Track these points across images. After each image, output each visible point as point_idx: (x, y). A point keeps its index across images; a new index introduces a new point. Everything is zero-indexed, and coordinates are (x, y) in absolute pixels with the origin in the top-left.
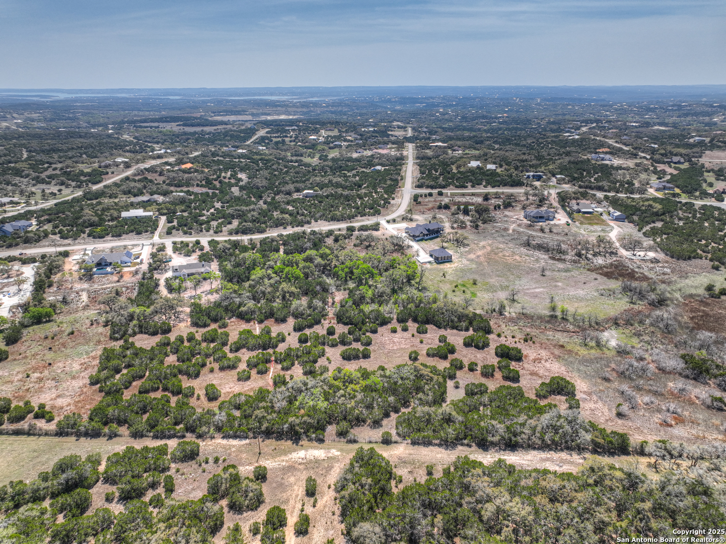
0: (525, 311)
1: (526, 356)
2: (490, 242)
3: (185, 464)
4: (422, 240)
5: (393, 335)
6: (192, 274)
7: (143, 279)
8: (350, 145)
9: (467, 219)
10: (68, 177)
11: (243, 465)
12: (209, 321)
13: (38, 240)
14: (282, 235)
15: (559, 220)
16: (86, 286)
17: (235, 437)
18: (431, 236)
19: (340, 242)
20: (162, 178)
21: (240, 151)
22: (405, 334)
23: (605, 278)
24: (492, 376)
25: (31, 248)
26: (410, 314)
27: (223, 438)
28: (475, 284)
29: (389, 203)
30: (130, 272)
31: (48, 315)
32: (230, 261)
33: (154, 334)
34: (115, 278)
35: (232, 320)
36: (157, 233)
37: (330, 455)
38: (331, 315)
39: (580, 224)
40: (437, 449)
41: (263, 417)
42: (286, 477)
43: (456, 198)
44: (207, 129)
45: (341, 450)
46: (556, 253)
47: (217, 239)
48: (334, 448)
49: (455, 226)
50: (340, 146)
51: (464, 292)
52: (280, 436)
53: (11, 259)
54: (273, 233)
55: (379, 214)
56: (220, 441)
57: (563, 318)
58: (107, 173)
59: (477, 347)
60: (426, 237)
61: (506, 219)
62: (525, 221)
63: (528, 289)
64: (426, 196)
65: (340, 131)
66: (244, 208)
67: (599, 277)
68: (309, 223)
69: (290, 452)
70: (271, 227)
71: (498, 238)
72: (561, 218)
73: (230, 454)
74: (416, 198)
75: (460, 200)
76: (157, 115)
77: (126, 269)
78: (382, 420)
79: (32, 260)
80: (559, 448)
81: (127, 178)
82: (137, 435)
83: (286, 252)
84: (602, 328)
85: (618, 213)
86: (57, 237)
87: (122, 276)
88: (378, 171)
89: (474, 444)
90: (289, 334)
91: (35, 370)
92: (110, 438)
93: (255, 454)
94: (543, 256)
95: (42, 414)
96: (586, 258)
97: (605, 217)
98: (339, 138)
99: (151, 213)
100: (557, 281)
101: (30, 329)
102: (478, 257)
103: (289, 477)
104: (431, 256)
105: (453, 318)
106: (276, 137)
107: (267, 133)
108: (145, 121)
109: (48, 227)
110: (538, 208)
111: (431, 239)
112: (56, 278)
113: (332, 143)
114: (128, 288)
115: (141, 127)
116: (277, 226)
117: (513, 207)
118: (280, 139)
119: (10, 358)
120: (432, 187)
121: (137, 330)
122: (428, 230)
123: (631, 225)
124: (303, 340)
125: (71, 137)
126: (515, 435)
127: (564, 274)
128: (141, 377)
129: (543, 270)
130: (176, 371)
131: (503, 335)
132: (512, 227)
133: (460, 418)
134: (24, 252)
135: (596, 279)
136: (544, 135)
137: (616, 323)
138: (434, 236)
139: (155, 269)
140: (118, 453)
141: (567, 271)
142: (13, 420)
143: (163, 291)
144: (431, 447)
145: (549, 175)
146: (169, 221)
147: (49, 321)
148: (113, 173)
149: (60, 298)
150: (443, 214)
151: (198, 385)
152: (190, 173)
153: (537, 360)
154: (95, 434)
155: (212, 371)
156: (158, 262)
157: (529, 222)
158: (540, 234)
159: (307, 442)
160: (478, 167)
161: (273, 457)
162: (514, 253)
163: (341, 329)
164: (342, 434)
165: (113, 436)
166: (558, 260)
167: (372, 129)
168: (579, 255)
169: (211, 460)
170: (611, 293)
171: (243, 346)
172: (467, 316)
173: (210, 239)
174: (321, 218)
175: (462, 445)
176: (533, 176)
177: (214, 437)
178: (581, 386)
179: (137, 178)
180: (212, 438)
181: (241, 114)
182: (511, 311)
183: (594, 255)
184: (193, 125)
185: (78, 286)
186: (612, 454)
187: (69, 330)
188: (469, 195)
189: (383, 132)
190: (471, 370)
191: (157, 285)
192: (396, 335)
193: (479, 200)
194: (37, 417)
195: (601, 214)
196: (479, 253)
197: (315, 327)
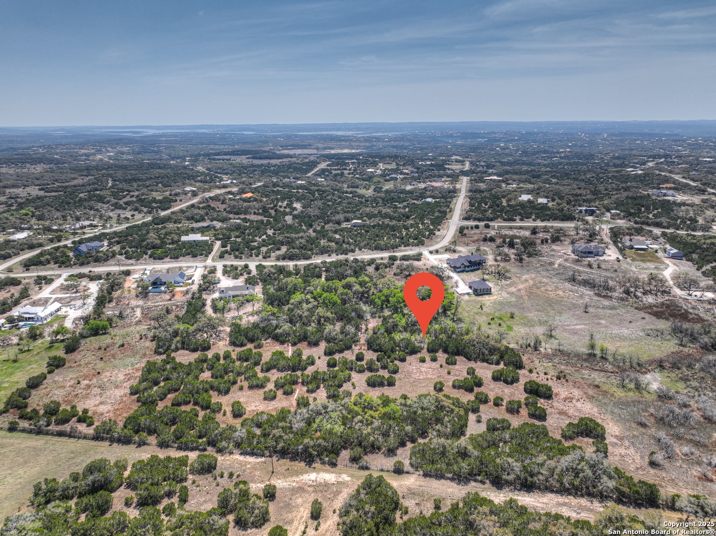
0: (561, 348)
1: (557, 394)
2: (533, 276)
3: (202, 476)
4: (463, 271)
5: (421, 364)
6: (237, 296)
7: (193, 298)
8: (405, 178)
9: (511, 252)
10: (143, 204)
11: (255, 482)
12: (246, 341)
13: (106, 259)
14: (325, 262)
15: (610, 256)
16: (141, 303)
17: (252, 454)
18: (473, 268)
19: (380, 271)
20: (224, 206)
21: (299, 182)
22: (434, 364)
23: (654, 318)
24: (518, 412)
25: (99, 266)
26: (440, 345)
27: (241, 454)
28: (512, 317)
29: (434, 234)
30: (182, 292)
31: (104, 328)
32: (274, 285)
33: (194, 350)
34: (168, 297)
35: (268, 341)
36: (211, 256)
37: (340, 480)
38: (362, 341)
39: (632, 260)
40: (448, 483)
41: (281, 437)
42: (294, 497)
43: (503, 230)
44: (273, 162)
45: (352, 476)
46: (602, 289)
47: (264, 263)
48: (345, 473)
49: (499, 258)
50: (396, 179)
51: (500, 325)
52: (295, 456)
53: (81, 276)
54: (317, 260)
55: (423, 245)
56: (237, 457)
57: (602, 357)
58: (176, 201)
59: (506, 382)
60: (467, 269)
61: (552, 253)
62: (573, 256)
63: (568, 325)
64: (472, 228)
65: (397, 164)
66: (293, 235)
67: (647, 316)
68: (353, 251)
69: (302, 473)
70: (317, 254)
71: (542, 272)
72: (612, 254)
73: (244, 471)
74: (461, 230)
75: (507, 233)
76: (230, 148)
77: (178, 289)
78: (397, 448)
79: (98, 277)
80: (579, 493)
81: (193, 206)
82: (163, 445)
83: (327, 279)
84: (644, 370)
85: (675, 251)
86: (123, 257)
87: (173, 295)
88: (429, 203)
89: (488, 481)
90: (319, 358)
91: (85, 377)
92: (139, 445)
93: (268, 472)
94: (588, 292)
95: (85, 419)
96: (635, 296)
97: (660, 254)
98: (395, 171)
99: (208, 238)
100: (600, 319)
101: (88, 340)
102: (519, 290)
103: (297, 498)
104: (470, 287)
105: (484, 350)
106: (335, 170)
107: (328, 165)
108: (219, 154)
109: (117, 248)
110: (588, 243)
111: (472, 271)
112: (116, 294)
113: (389, 175)
114: (177, 306)
115: (214, 159)
116: (322, 254)
117: (561, 241)
118: (339, 172)
119: (67, 365)
120: (479, 220)
121: (179, 345)
122: (470, 262)
123: (690, 263)
124: (332, 365)
125: (152, 168)
126: (532, 476)
127: (609, 311)
128: (176, 390)
129: (586, 307)
130: (208, 386)
131: (535, 371)
132: (559, 261)
133: (476, 453)
134: (93, 270)
135: (643, 318)
136: (605, 170)
137: (660, 365)
138: (475, 268)
139: (204, 290)
140: (143, 461)
141: (612, 308)
142: (58, 423)
143: (209, 311)
144: (443, 481)
145: (603, 210)
146: (223, 246)
147: (105, 334)
148: (181, 200)
149: (117, 313)
150: (488, 247)
151: (226, 402)
152: (249, 202)
153: (569, 399)
154: (125, 441)
155: (241, 388)
156: (208, 283)
157: (577, 257)
158: (587, 270)
159: (319, 465)
160: (529, 201)
161: (285, 477)
162: (557, 288)
163: (370, 356)
164: (354, 460)
165: (142, 444)
166: (604, 297)
167: (429, 163)
168: (627, 292)
169: (226, 475)
170: (659, 334)
171: (274, 367)
172: (499, 349)
173: (257, 263)
174: (365, 246)
175: (476, 481)
176: (586, 211)
177: (232, 453)
178: (612, 429)
179: (201, 206)
180: (231, 453)
181: (306, 148)
182: (547, 347)
183: (644, 294)
184: (260, 158)
185: (134, 303)
186: (638, 505)
187: (120, 343)
188: (516, 228)
189: (440, 165)
190: (497, 404)
191: (204, 305)
192: (425, 365)
193: (527, 233)
194: (80, 421)
195: (656, 251)
196: (521, 286)
197: (346, 352)
